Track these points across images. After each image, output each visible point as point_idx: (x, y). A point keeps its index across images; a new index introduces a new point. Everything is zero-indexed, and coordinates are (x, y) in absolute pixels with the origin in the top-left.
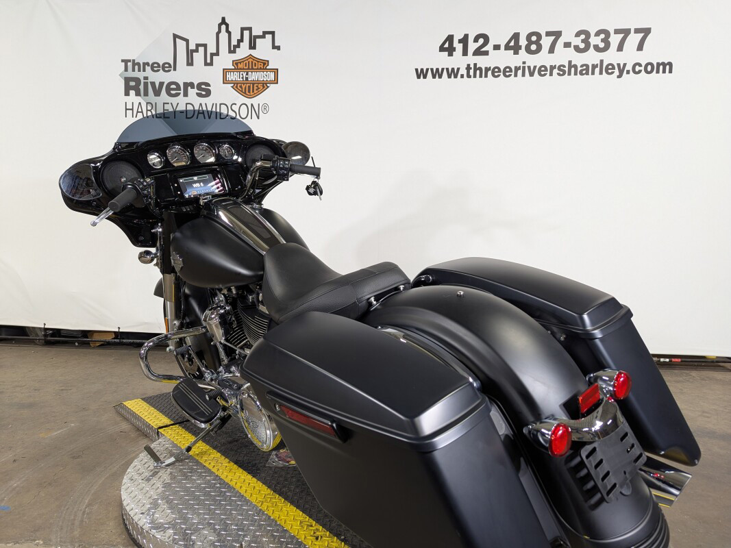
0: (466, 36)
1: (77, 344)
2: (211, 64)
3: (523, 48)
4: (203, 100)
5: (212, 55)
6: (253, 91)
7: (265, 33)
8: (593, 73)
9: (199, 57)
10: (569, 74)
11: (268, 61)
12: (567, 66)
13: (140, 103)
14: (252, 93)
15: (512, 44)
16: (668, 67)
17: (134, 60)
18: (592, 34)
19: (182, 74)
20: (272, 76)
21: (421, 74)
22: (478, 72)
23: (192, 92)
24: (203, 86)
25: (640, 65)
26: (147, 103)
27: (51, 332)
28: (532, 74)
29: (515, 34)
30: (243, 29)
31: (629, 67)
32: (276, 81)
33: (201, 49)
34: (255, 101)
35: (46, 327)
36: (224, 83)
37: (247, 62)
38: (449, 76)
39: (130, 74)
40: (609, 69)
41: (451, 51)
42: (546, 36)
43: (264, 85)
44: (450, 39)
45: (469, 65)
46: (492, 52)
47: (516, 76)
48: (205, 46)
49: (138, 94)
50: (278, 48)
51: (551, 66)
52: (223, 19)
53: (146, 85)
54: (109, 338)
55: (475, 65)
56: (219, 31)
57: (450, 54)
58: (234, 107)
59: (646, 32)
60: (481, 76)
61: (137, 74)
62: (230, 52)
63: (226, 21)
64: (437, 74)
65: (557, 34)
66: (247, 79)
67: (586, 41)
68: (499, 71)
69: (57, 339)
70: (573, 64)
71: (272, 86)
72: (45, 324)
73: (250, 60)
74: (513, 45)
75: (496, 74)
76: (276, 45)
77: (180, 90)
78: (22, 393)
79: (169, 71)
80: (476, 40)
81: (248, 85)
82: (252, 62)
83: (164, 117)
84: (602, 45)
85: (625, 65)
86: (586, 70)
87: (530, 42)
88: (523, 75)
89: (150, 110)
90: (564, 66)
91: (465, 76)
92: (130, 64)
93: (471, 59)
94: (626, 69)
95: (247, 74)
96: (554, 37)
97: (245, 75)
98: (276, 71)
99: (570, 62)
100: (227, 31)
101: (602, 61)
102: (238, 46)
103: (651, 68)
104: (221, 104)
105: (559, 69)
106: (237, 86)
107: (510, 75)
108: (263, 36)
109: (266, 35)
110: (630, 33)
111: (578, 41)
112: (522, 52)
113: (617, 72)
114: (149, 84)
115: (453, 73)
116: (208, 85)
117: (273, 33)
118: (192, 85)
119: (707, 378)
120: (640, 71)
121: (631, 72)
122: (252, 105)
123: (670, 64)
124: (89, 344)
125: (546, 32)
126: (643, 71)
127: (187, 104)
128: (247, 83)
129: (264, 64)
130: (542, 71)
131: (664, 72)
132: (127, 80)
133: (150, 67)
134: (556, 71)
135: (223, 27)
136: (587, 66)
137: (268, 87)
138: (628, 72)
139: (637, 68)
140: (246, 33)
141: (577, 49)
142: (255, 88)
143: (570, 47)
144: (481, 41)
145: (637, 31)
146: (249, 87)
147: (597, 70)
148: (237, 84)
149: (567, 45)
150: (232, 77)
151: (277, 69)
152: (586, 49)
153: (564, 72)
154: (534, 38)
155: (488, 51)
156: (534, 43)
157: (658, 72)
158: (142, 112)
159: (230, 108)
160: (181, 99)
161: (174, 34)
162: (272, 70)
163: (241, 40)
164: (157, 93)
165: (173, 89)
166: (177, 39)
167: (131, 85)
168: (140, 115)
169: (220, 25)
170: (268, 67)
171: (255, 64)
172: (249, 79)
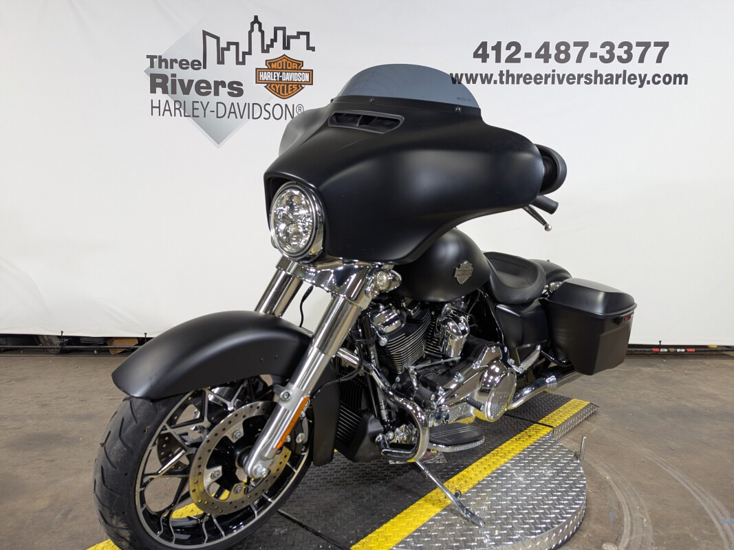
0: (499, 44)
1: (96, 352)
2: (243, 63)
3: (553, 57)
4: (235, 100)
5: (244, 54)
6: (287, 92)
7: (299, 34)
8: (617, 83)
9: (230, 56)
10: (595, 83)
11: (302, 62)
12: (593, 75)
13: (167, 101)
14: (286, 94)
15: (542, 52)
16: (683, 79)
17: (160, 57)
18: (616, 46)
19: (212, 73)
20: (307, 77)
21: (456, 79)
22: (510, 78)
23: (224, 91)
24: (235, 86)
25: (659, 76)
26: (175, 101)
27: (66, 340)
28: (561, 82)
29: (545, 43)
30: (276, 29)
31: (649, 78)
32: (311, 82)
33: (233, 48)
34: (290, 102)
35: (63, 335)
36: (257, 83)
37: (281, 62)
38: (483, 82)
39: (156, 70)
40: (631, 79)
41: (484, 57)
42: (574, 46)
43: (299, 86)
44: (484, 45)
45: (501, 72)
46: (523, 59)
47: (546, 83)
48: (237, 44)
49: (165, 91)
50: (313, 49)
51: (579, 75)
52: (256, 17)
53: (174, 82)
54: (132, 345)
55: (508, 71)
56: (252, 30)
57: (484, 61)
58: (267, 107)
59: (665, 45)
60: (513, 83)
61: (163, 71)
62: (263, 51)
63: (259, 20)
64: (471, 79)
65: (585, 45)
66: (281, 79)
67: (610, 52)
68: (531, 78)
69: (73, 347)
70: (598, 73)
72: (62, 332)
73: (284, 60)
74: (544, 54)
75: (527, 81)
76: (311, 45)
77: (211, 89)
78: (69, 405)
79: (199, 69)
80: (508, 48)
81: (282, 85)
82: (286, 62)
83: (194, 116)
84: (625, 56)
85: (645, 75)
86: (610, 79)
87: (559, 52)
88: (553, 83)
89: (178, 109)
90: (591, 75)
91: (498, 82)
92: (156, 60)
93: (504, 66)
94: (647, 79)
95: (281, 75)
96: (581, 47)
97: (278, 75)
98: (311, 72)
99: (596, 71)
100: (260, 30)
101: (625, 72)
102: (272, 45)
103: (669, 79)
104: (253, 104)
105: (586, 78)
106: (270, 86)
107: (541, 83)
108: (297, 37)
109: (301, 36)
110: (650, 46)
111: (603, 52)
112: (552, 60)
113: (638, 82)
114: (177, 81)
115: (487, 79)
116: (240, 84)
117: (307, 34)
118: (223, 84)
120: (659, 82)
121: (651, 82)
122: (286, 106)
123: (686, 76)
124: (109, 351)
125: (574, 43)
126: (662, 82)
127: (218, 103)
128: (281, 84)
129: (299, 64)
130: (570, 79)
131: (680, 83)
132: (153, 77)
133: (178, 65)
134: (583, 80)
135: (256, 26)
136: (612, 75)
137: (303, 88)
138: (648, 83)
139: (657, 79)
140: (280, 33)
142: (290, 89)
143: (596, 57)
144: (513, 49)
145: (657, 44)
146: (283, 87)
147: (621, 80)
148: (271, 84)
149: (593, 55)
150: (266, 76)
151: (312, 70)
152: (610, 60)
153: (591, 81)
154: (563, 48)
155: (520, 59)
156: (563, 52)
157: (675, 83)
158: (170, 110)
159: (263, 108)
160: (211, 98)
161: (203, 31)
162: (306, 71)
163: (274, 40)
164: (186, 91)
165: (203, 87)
166: (207, 37)
167: (158, 82)
168: (167, 113)
169: (252, 24)
170: (302, 68)
171: (289, 64)
172: (283, 80)
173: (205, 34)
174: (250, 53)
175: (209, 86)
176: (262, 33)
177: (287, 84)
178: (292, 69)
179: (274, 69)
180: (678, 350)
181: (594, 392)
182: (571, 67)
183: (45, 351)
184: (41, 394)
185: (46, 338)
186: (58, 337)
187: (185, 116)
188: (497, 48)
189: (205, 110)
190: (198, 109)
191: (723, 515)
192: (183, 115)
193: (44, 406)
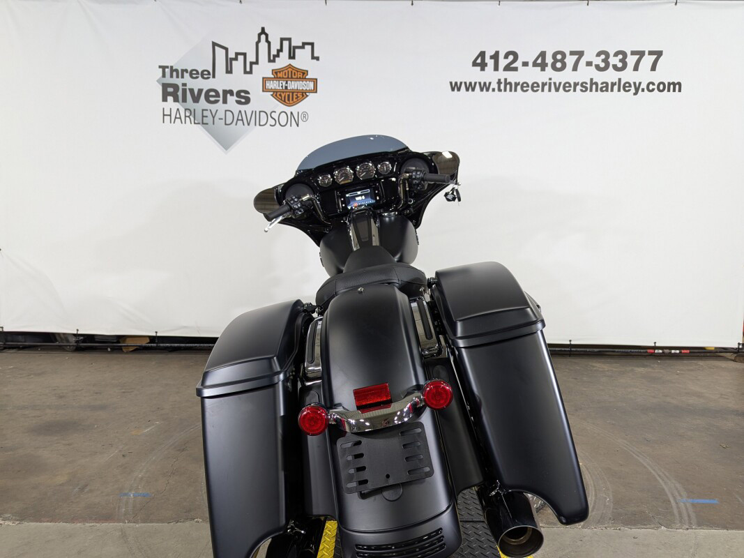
0: (497, 53)
1: (109, 350)
2: (251, 72)
3: (549, 65)
4: (243, 108)
5: (252, 63)
6: (293, 100)
7: (304, 44)
8: (612, 90)
9: (238, 66)
10: (591, 90)
11: (307, 71)
12: (589, 83)
13: (178, 109)
14: (291, 102)
15: (539, 61)
16: (677, 86)
17: (172, 67)
18: (611, 55)
19: (221, 82)
20: (311, 85)
21: (455, 87)
22: (508, 86)
23: (232, 100)
24: (243, 94)
25: (653, 84)
26: (186, 110)
27: (82, 338)
28: (557, 90)
29: (542, 52)
30: (282, 40)
31: (644, 86)
32: (315, 90)
33: (241, 58)
34: (295, 109)
35: (79, 333)
36: (263, 91)
37: (286, 71)
38: (482, 90)
39: (168, 80)
40: (626, 87)
41: (483, 66)
42: (570, 55)
43: (304, 94)
44: (482, 54)
45: (499, 80)
46: (520, 68)
47: (543, 90)
48: (244, 55)
49: (176, 100)
50: (317, 59)
51: (575, 83)
52: (263, 29)
53: (184, 91)
54: (144, 343)
55: (506, 80)
56: (259, 41)
57: (483, 69)
58: (273, 115)
59: (659, 54)
60: (511, 90)
61: (175, 80)
62: (270, 61)
63: (266, 31)
64: (470, 87)
65: (580, 54)
66: (286, 87)
67: (606, 61)
68: (528, 86)
69: (89, 344)
70: (594, 81)
71: (311, 95)
72: (78, 330)
73: (290, 70)
74: (540, 63)
75: (525, 89)
76: (315, 55)
77: (219, 97)
79: (208, 78)
80: (506, 57)
81: (288, 94)
82: (292, 72)
83: (203, 123)
84: (620, 65)
85: (640, 83)
86: (606, 87)
87: (556, 61)
88: (550, 90)
89: (189, 117)
90: (586, 83)
91: (496, 89)
92: (167, 70)
93: (502, 74)
94: (641, 87)
95: (287, 83)
96: (577, 56)
97: (284, 84)
98: (315, 81)
99: (592, 80)
100: (267, 40)
101: (620, 80)
102: (278, 55)
103: (663, 87)
104: (260, 112)
105: (582, 86)
106: (277, 94)
107: (538, 90)
108: (302, 47)
109: (306, 46)
110: (644, 55)
112: (549, 69)
113: (633, 90)
114: (188, 90)
115: (485, 87)
116: (247, 92)
117: (312, 44)
118: (231, 92)
119: (714, 366)
120: (653, 90)
121: (646, 90)
122: (292, 113)
123: (679, 84)
124: (122, 349)
125: (570, 52)
126: (656, 90)
127: (226, 111)
128: (286, 92)
129: (304, 74)
130: (567, 87)
131: (674, 90)
132: (165, 86)
133: (188, 74)
134: (579, 88)
135: (263, 37)
136: (607, 83)
137: (307, 96)
138: (643, 90)
139: (651, 87)
140: (286, 44)
141: (598, 67)
142: (295, 97)
143: (592, 66)
144: (511, 58)
145: (651, 53)
146: (289, 96)
147: (616, 88)
148: (277, 92)
149: (589, 64)
150: (273, 85)
151: (317, 79)
152: (606, 68)
153: (586, 88)
154: (559, 57)
155: (517, 67)
156: (559, 61)
157: (669, 91)
158: (180, 118)
159: (269, 115)
160: (220, 106)
161: (213, 42)
162: (311, 80)
163: (280, 50)
164: (196, 99)
165: (212, 96)
166: (216, 48)
167: (169, 91)
168: (178, 121)
169: (259, 35)
170: (307, 77)
171: (295, 73)
172: (289, 88)
173: (214, 44)
174: (257, 63)
175: (217, 95)
176: (269, 43)
177: (293, 93)
178: (297, 78)
179: (280, 78)
180: (673, 351)
181: (584, 389)
182: (567, 76)
183: (61, 349)
184: (58, 387)
185: (62, 336)
186: (74, 335)
187: (195, 123)
188: (495, 57)
189: (214, 117)
190: (207, 117)
191: (681, 495)
192: (193, 122)
193: (61, 397)
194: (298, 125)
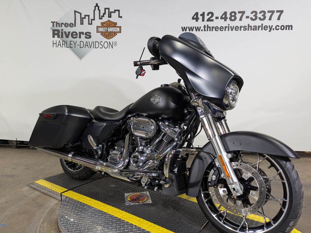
0: (204, 13)
2: (91, 24)
3: (228, 18)
4: (88, 40)
5: (92, 20)
6: (110, 36)
7: (115, 11)
8: (258, 30)
9: (86, 21)
10: (248, 30)
11: (117, 23)
13: (59, 41)
14: (109, 37)
15: (224, 16)
16: (290, 27)
17: (57, 22)
18: (258, 13)
19: (78, 28)
20: (118, 29)
21: (184, 29)
22: (209, 29)
23: (83, 36)
24: (88, 34)
25: (279, 26)
26: (63, 41)
28: (232, 30)
29: (225, 12)
30: (105, 9)
31: (274, 27)
32: (120, 32)
33: (87, 17)
34: (111, 40)
35: (17, 140)
36: (97, 32)
37: (107, 23)
38: (196, 30)
39: (55, 28)
40: (265, 28)
41: (197, 19)
42: (238, 13)
43: (115, 34)
44: (197, 14)
45: (205, 26)
46: (215, 20)
47: (225, 30)
48: (89, 16)
49: (59, 37)
50: (121, 17)
51: (240, 26)
52: (97, 4)
53: (62, 33)
55: (208, 25)
56: (95, 9)
57: (197, 21)
58: (101, 43)
59: (281, 12)
60: (210, 31)
61: (58, 28)
62: (100, 19)
63: (98, 5)
64: (191, 29)
65: (243, 13)
66: (107, 30)
67: (255, 16)
68: (218, 28)
69: (22, 145)
70: (250, 25)
71: (118, 34)
73: (109, 22)
74: (224, 17)
75: (217, 30)
77: (78, 35)
78: (8, 170)
79: (73, 27)
80: (208, 15)
82: (110, 23)
83: (70, 47)
84: (262, 17)
85: (272, 26)
86: (255, 28)
87: (231, 16)
88: (228, 30)
89: (64, 44)
90: (246, 26)
91: (203, 30)
92: (55, 24)
94: (273, 28)
95: (107, 29)
96: (242, 14)
97: (106, 29)
98: (120, 27)
99: (249, 25)
101: (262, 24)
102: (103, 16)
103: (283, 28)
104: (95, 42)
105: (244, 28)
106: (103, 34)
107: (223, 30)
108: (114, 12)
109: (116, 12)
110: (274, 12)
111: (252, 16)
112: (228, 20)
113: (269, 29)
114: (64, 32)
115: (198, 29)
116: (90, 33)
117: (119, 11)
118: (83, 33)
119: (307, 161)
120: (279, 29)
121: (275, 29)
122: (110, 42)
123: (291, 26)
125: (238, 12)
126: (280, 29)
127: (80, 41)
129: (115, 24)
130: (237, 28)
131: (289, 29)
132: (54, 31)
133: (64, 25)
134: (242, 29)
135: (97, 8)
136: (256, 26)
137: (117, 34)
138: (273, 29)
139: (277, 28)
140: (107, 10)
142: (111, 35)
143: (249, 18)
144: (210, 15)
145: (278, 11)
146: (108, 34)
147: (260, 28)
148: (103, 33)
149: (247, 17)
150: (101, 29)
151: (121, 27)
152: (255, 19)
153: (246, 29)
154: (233, 14)
155: (213, 20)
157: (286, 29)
158: (60, 45)
159: (100, 43)
160: (78, 39)
161: (75, 11)
162: (118, 27)
163: (105, 14)
164: (67, 36)
165: (74, 35)
166: (76, 13)
167: (56, 33)
168: (59, 46)
169: (95, 7)
170: (116, 26)
171: (111, 24)
172: (108, 31)
173: (75, 12)
174: (94, 19)
175: (77, 34)
176: (99, 10)
177: (110, 33)
178: (112, 26)
179: (104, 26)
182: (237, 23)
185: (11, 141)
186: (15, 141)
187: (67, 47)
188: (203, 15)
189: (75, 45)
190: (72, 44)
192: (66, 47)
194: (112, 48)
